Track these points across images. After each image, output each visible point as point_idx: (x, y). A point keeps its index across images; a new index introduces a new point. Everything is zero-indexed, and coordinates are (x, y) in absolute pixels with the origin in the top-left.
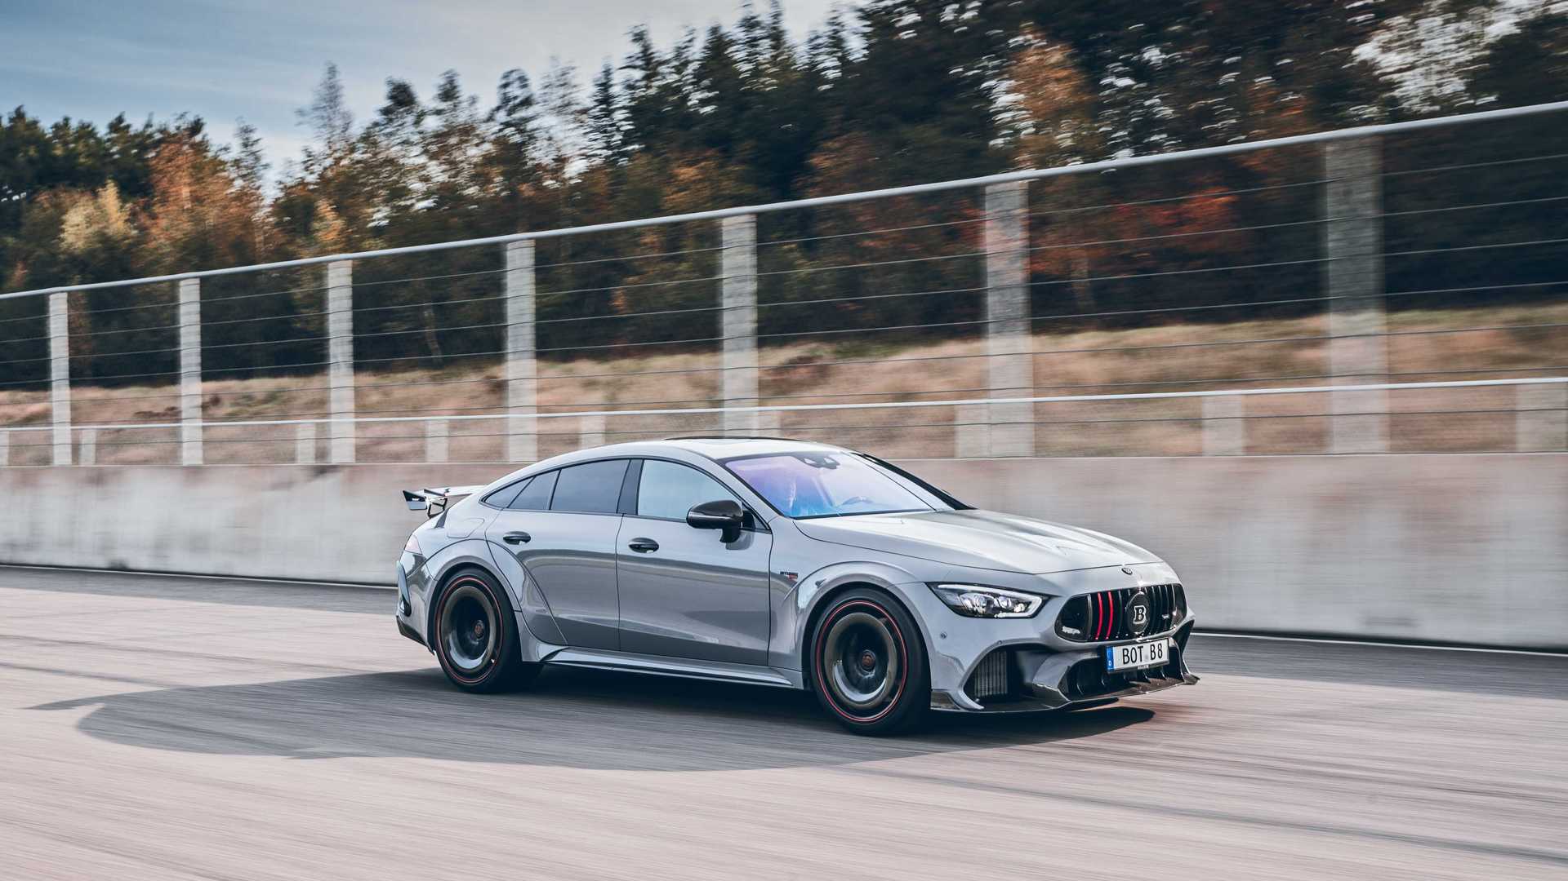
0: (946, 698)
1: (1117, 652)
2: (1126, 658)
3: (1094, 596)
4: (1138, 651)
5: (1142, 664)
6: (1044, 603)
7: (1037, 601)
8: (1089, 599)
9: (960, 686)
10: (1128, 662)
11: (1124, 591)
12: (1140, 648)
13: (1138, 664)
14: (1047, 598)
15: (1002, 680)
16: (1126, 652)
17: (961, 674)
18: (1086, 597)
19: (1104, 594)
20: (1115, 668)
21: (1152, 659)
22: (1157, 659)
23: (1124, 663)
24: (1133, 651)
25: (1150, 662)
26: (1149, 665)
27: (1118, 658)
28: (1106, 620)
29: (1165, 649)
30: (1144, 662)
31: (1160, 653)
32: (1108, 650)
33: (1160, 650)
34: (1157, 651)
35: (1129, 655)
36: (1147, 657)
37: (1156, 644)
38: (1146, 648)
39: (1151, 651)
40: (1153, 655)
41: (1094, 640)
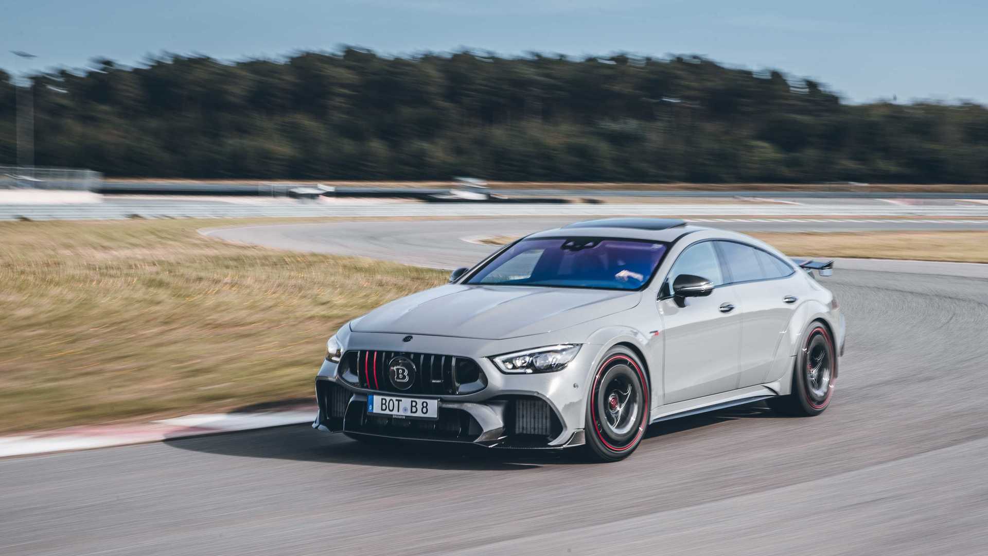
1: (377, 399)
2: (384, 407)
3: (363, 352)
4: (396, 403)
5: (399, 414)
8: (359, 354)
10: (386, 409)
11: (388, 353)
12: (399, 401)
13: (395, 412)
16: (384, 401)
18: (357, 352)
19: (371, 353)
20: (375, 411)
21: (412, 412)
22: (419, 414)
23: (382, 410)
24: (391, 402)
25: (409, 414)
26: (406, 416)
27: (377, 404)
28: (370, 372)
29: (432, 408)
30: (401, 413)
31: (425, 410)
32: (370, 397)
33: (425, 407)
34: (419, 407)
35: (387, 404)
36: (405, 410)
37: (420, 401)
38: (406, 402)
39: (412, 406)
40: (414, 409)
41: (367, 387)
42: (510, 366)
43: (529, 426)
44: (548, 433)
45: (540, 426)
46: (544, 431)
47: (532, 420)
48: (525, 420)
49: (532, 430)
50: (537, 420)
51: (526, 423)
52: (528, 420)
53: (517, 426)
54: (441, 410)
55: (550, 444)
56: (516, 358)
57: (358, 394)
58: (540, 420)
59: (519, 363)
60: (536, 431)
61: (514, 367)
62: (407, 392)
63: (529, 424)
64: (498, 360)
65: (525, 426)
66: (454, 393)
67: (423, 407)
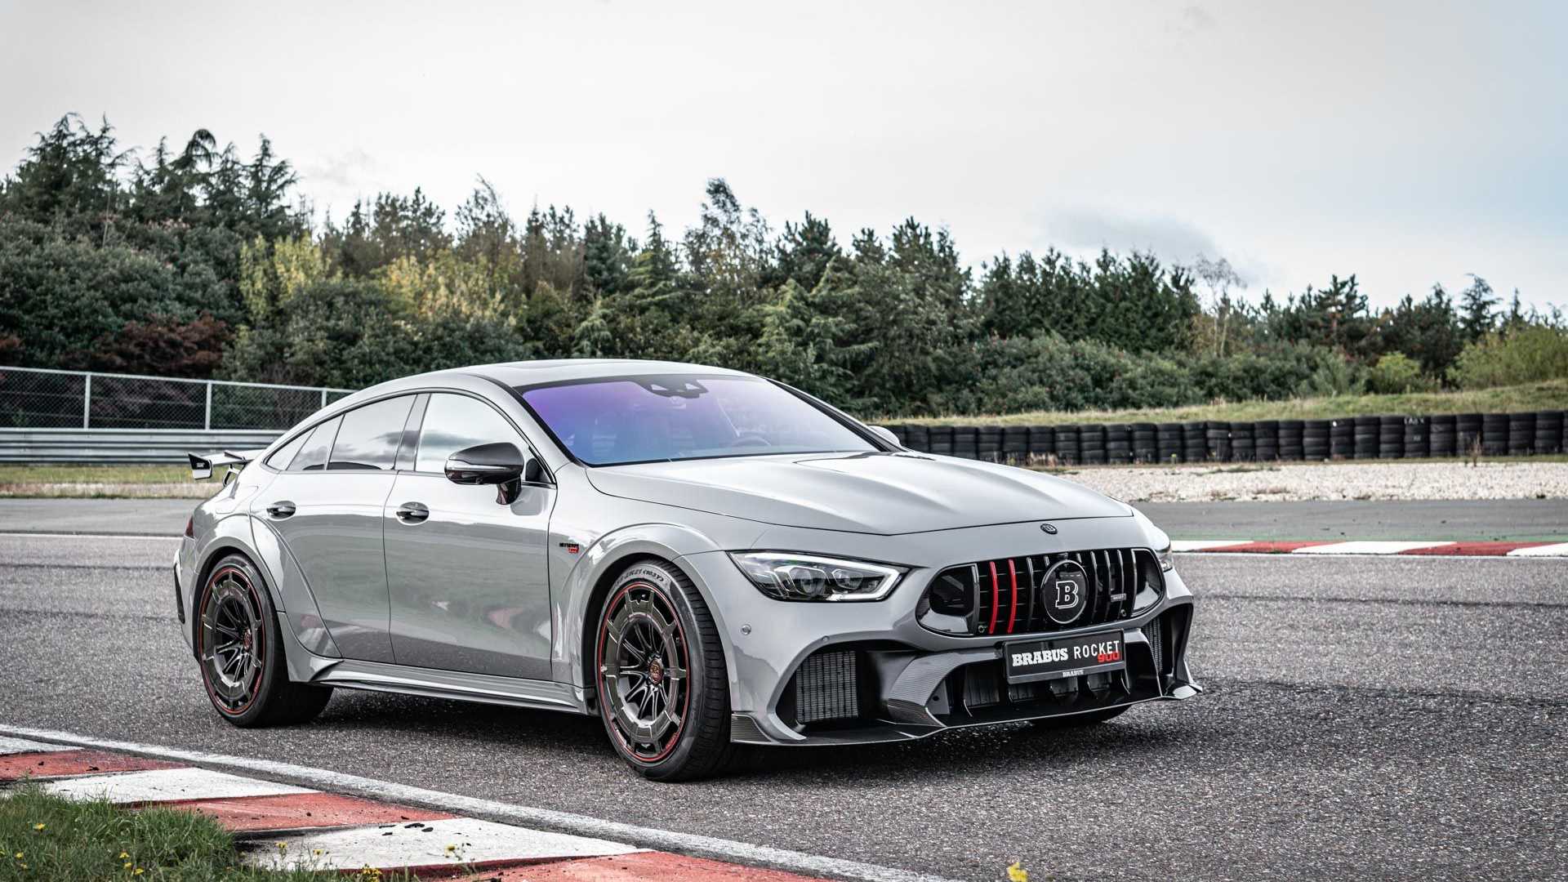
0: (749, 723)
3: (984, 566)
6: (903, 576)
7: (893, 575)
8: (975, 571)
9: (769, 706)
11: (1038, 559)
14: (907, 570)
15: (848, 696)
17: (770, 687)
18: (973, 566)
19: (1002, 564)
28: (1004, 602)
41: (985, 634)
66: (1128, 617)
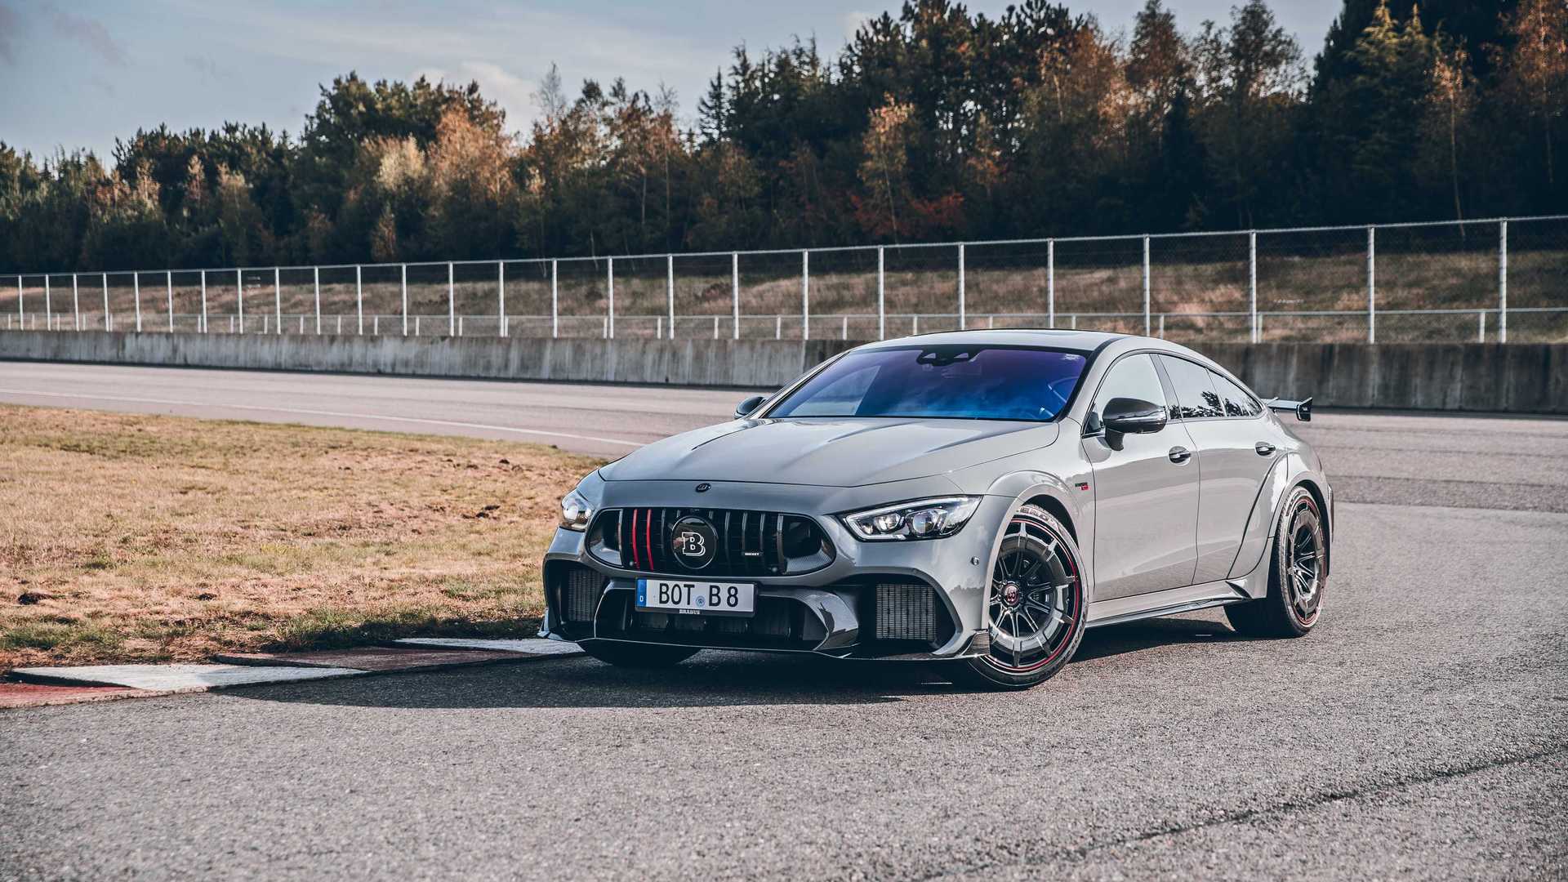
1: (653, 586)
2: (664, 597)
3: (628, 512)
4: (685, 590)
5: (689, 607)
8: (621, 515)
10: (667, 601)
11: (671, 512)
12: (689, 587)
13: (683, 605)
16: (664, 589)
19: (643, 511)
20: (648, 605)
21: (711, 604)
22: (724, 607)
23: (661, 602)
24: (677, 589)
25: (706, 607)
26: (701, 611)
27: (652, 593)
28: (641, 544)
29: (745, 597)
30: (694, 606)
31: (732, 600)
32: (640, 582)
33: (733, 595)
34: (724, 595)
35: (669, 593)
36: (701, 601)
37: (724, 587)
38: (701, 589)
39: (711, 595)
40: (715, 600)
41: (634, 568)
42: (869, 530)
43: (898, 626)
44: (930, 638)
45: (917, 626)
46: (924, 633)
47: (904, 617)
48: (892, 616)
49: (904, 634)
50: (911, 616)
51: (893, 621)
52: (898, 617)
53: (879, 627)
54: (758, 601)
55: (937, 653)
56: (878, 516)
57: (618, 579)
58: (917, 617)
59: (883, 524)
60: (911, 634)
61: (876, 531)
62: (702, 572)
63: (898, 622)
64: (850, 519)
65: (892, 626)
66: (779, 574)
67: (731, 596)
